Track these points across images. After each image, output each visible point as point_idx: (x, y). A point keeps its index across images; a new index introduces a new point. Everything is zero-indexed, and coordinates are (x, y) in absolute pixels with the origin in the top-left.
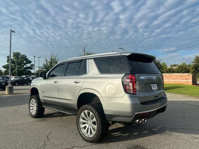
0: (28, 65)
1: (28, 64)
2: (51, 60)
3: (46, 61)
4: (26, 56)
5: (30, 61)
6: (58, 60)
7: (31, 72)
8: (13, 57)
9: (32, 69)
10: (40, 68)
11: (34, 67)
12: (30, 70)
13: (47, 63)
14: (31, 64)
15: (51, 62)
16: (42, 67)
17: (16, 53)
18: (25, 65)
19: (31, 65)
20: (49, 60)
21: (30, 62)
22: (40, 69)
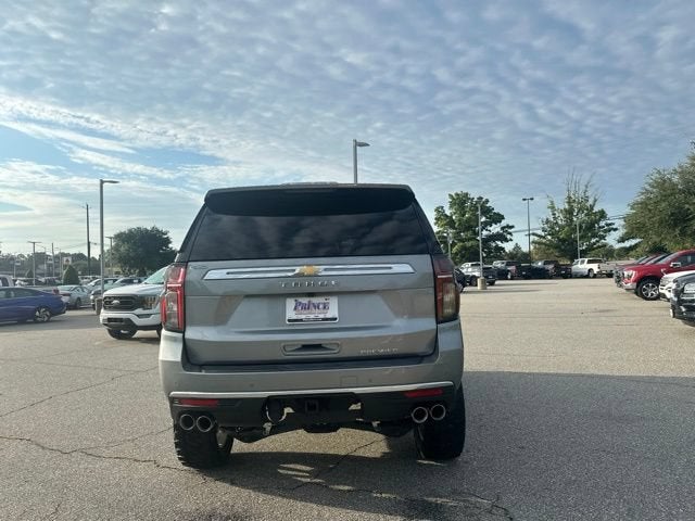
0: (495, 229)
1: (494, 225)
2: (569, 203)
3: (552, 208)
4: (487, 201)
5: (498, 214)
6: (595, 200)
7: (503, 249)
8: (451, 207)
9: (507, 240)
10: (534, 234)
11: (510, 234)
12: (499, 243)
13: (554, 214)
14: (504, 223)
15: (569, 212)
16: (540, 232)
17: (457, 194)
18: (483, 228)
19: (503, 228)
20: (562, 205)
21: (499, 218)
22: (532, 237)
